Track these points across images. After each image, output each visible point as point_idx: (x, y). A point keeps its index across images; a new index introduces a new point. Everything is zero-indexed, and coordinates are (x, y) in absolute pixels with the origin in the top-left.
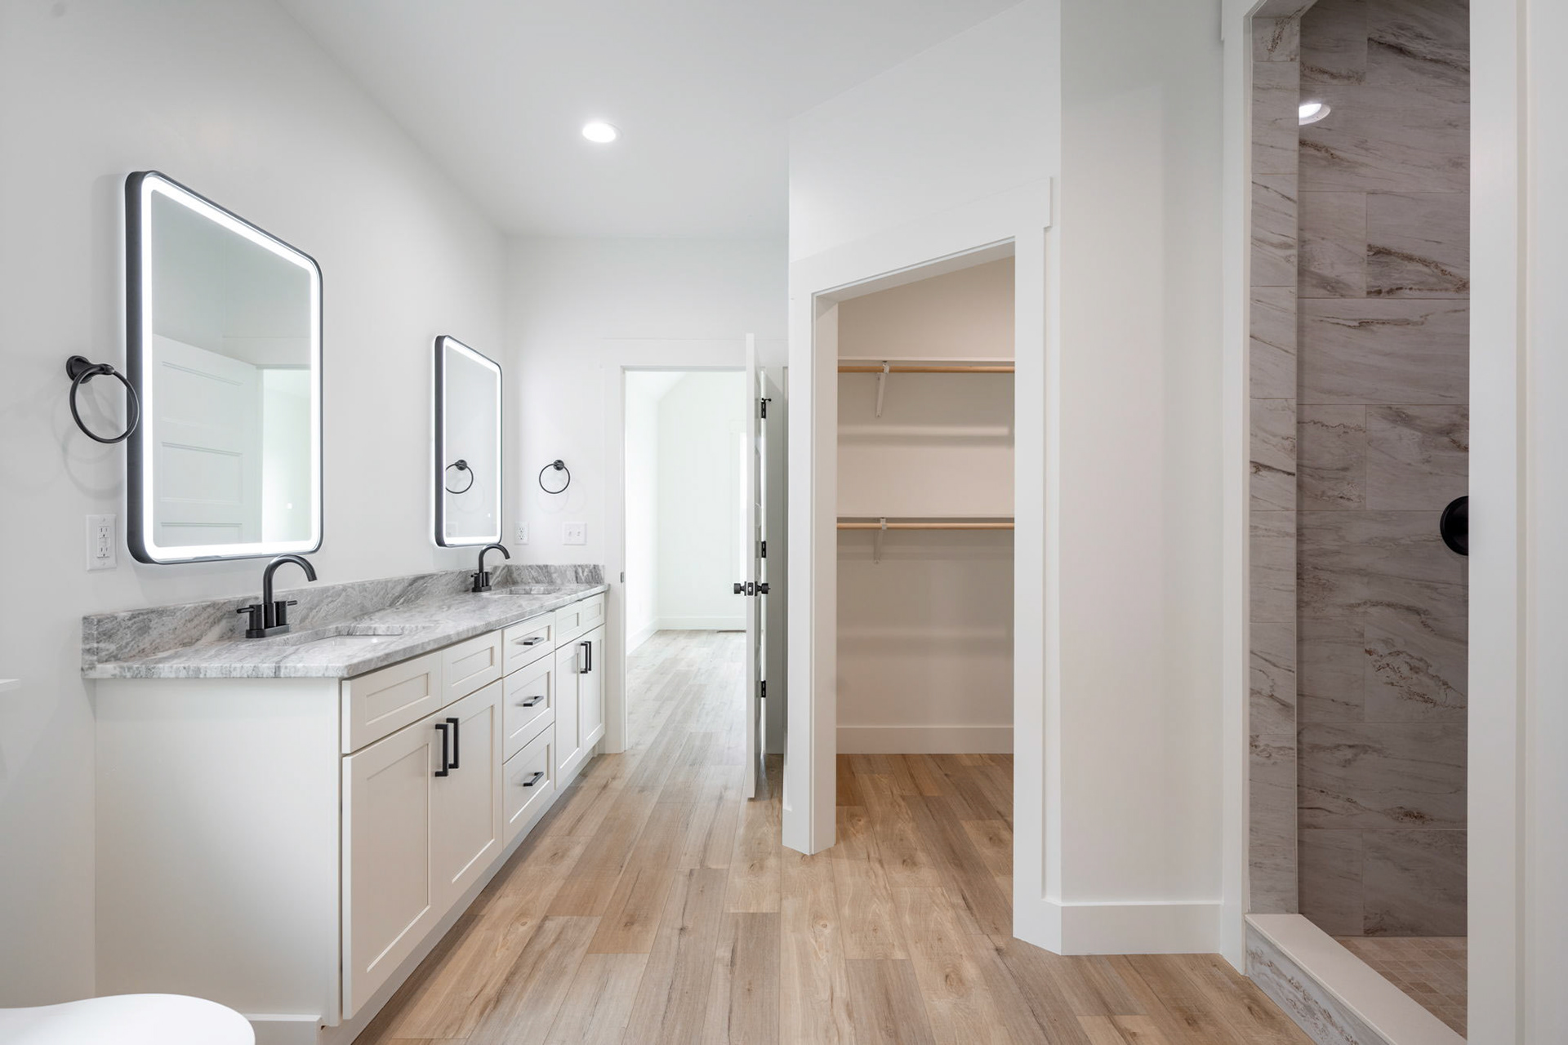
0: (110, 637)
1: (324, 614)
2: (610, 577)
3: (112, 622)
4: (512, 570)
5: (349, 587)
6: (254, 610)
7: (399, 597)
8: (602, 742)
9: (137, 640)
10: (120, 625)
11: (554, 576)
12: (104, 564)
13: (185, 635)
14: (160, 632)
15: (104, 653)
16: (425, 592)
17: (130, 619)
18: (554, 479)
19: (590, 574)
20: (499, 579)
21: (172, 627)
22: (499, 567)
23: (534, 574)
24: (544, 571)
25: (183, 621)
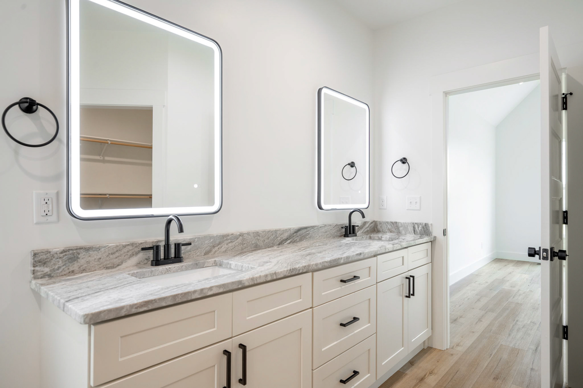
0: (45, 263)
1: (224, 250)
2: (437, 232)
3: (46, 254)
4: (377, 224)
5: (245, 234)
6: (156, 248)
7: (286, 240)
8: (430, 339)
9: (67, 265)
10: (53, 256)
11: (401, 229)
12: (47, 220)
13: (108, 262)
14: (87, 261)
15: (39, 273)
16: (308, 237)
17: (61, 253)
18: (400, 169)
19: (423, 229)
20: (368, 229)
21: (98, 257)
22: (368, 222)
23: (389, 227)
24: (395, 225)
25: (107, 254)
